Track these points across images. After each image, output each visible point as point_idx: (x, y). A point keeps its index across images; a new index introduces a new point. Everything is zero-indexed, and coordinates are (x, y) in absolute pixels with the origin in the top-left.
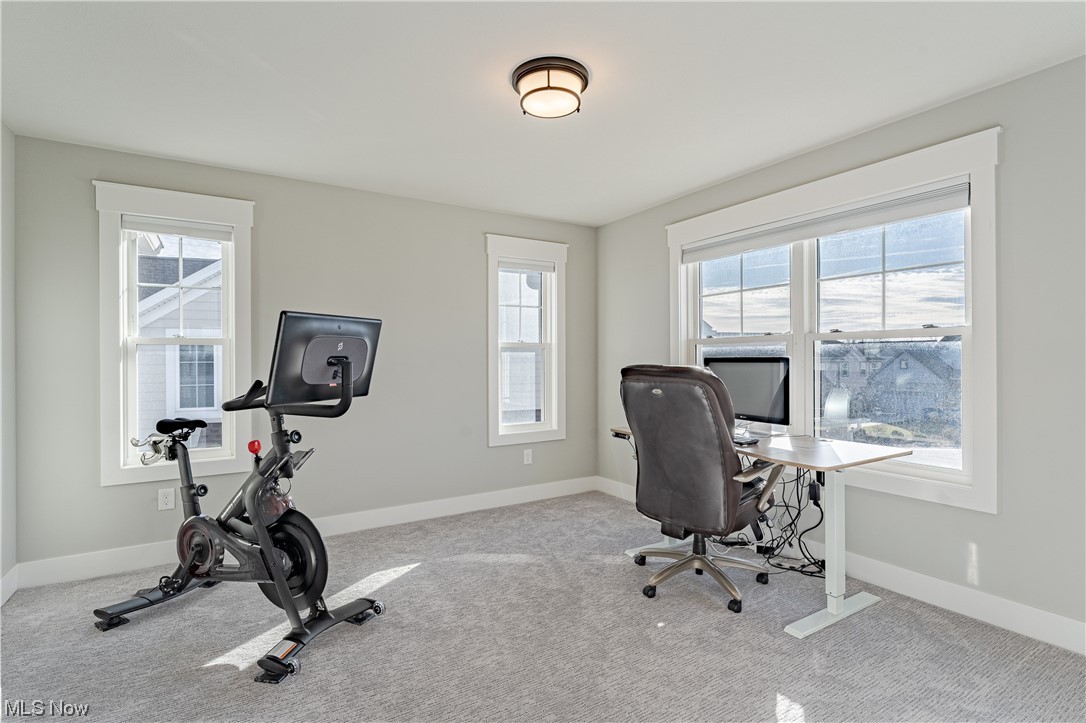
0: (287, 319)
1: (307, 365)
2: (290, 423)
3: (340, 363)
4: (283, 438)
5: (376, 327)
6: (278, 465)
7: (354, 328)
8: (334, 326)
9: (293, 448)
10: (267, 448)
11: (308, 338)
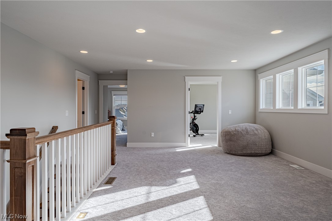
0: (196, 105)
1: (197, 109)
2: (195, 115)
3: (200, 109)
4: (195, 116)
5: (204, 105)
6: (194, 119)
7: (201, 105)
8: (200, 105)
9: (196, 117)
10: (193, 117)
11: (197, 107)
